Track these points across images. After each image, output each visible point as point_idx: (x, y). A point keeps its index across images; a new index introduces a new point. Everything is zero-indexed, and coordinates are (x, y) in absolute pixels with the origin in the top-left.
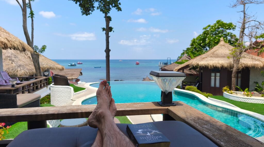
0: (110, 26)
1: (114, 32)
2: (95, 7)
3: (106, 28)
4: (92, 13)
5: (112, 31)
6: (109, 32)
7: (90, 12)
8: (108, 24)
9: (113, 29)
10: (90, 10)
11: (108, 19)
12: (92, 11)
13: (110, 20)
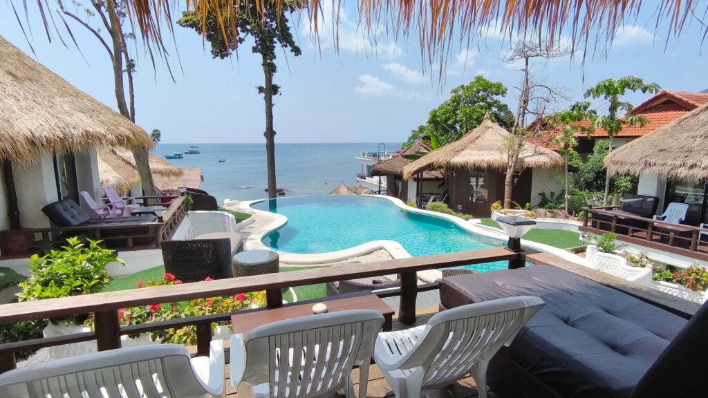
0: (273, 83)
3: (265, 87)
5: (278, 94)
6: (273, 96)
8: (269, 79)
9: (279, 90)
11: (270, 69)
13: (274, 71)
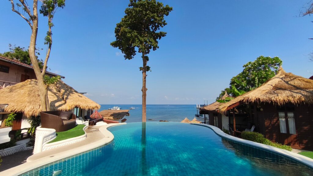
0: (147, 65)
1: (151, 71)
2: (136, 51)
3: (143, 67)
4: (134, 57)
5: (149, 71)
6: (146, 72)
7: (132, 56)
8: (145, 64)
9: (150, 69)
10: (132, 54)
11: (146, 59)
12: (134, 55)
13: (148, 60)
